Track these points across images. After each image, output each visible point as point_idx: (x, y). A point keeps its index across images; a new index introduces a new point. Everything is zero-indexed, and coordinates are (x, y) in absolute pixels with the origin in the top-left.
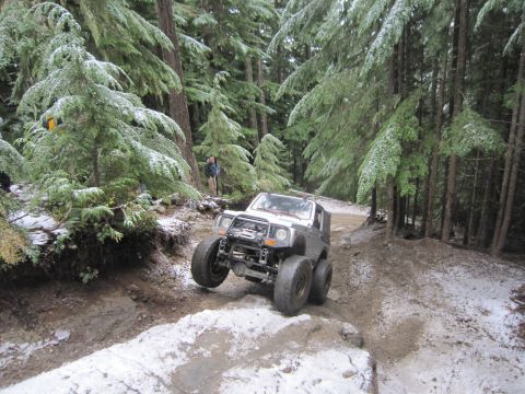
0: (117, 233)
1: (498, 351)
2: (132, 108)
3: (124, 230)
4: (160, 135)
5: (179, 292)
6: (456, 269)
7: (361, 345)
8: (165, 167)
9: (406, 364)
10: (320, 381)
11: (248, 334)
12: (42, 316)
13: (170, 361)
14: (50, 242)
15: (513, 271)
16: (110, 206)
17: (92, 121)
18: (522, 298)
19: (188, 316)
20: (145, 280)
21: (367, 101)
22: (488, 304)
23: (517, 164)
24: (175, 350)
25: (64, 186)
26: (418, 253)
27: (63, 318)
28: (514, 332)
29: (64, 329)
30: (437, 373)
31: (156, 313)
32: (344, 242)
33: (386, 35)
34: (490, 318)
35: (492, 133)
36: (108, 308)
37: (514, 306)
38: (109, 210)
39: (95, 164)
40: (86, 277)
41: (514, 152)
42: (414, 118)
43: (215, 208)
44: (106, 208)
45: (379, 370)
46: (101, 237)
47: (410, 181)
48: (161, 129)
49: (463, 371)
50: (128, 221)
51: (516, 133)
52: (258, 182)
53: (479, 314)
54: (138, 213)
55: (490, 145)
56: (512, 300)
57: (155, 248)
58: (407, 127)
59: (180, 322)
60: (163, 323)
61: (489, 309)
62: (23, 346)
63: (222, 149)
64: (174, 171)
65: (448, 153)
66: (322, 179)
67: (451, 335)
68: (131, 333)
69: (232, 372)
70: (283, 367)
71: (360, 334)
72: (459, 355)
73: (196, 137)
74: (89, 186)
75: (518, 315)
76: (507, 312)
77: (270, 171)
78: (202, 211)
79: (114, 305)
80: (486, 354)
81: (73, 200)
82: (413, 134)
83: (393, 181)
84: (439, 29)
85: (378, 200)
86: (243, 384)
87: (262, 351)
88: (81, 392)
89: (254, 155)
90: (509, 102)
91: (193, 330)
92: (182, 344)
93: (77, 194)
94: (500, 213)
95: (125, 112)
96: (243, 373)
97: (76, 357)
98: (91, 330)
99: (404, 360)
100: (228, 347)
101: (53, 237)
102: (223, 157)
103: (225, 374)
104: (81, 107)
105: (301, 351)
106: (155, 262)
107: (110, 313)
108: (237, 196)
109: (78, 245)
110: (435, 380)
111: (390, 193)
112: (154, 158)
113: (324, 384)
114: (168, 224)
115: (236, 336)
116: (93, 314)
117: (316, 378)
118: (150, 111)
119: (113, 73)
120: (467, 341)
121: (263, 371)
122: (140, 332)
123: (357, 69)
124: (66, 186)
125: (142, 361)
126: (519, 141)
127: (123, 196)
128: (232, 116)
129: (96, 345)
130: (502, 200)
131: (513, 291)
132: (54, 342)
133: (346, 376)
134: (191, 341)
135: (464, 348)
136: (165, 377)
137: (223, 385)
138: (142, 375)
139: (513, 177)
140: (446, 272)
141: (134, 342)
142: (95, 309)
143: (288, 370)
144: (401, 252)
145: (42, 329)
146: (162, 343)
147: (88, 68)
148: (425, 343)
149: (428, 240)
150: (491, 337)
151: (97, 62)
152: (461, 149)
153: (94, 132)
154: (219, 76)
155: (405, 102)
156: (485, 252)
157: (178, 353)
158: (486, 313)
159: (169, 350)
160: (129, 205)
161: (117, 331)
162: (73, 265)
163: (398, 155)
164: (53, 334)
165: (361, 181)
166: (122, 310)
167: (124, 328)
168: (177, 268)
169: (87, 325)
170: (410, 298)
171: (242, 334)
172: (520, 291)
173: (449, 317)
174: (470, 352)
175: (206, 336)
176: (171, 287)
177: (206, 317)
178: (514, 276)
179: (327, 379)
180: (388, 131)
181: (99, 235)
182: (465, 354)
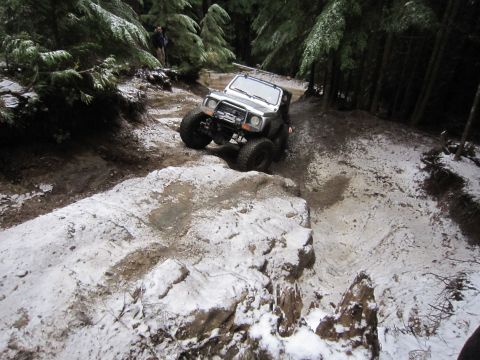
0: (87, 96)
1: (406, 200)
5: (143, 152)
6: (380, 136)
7: (298, 194)
8: (126, 32)
9: (333, 210)
10: (269, 219)
11: (207, 186)
12: (24, 172)
13: (145, 206)
14: (21, 106)
15: (425, 139)
16: (77, 70)
18: (431, 159)
19: (155, 172)
20: (111, 142)
22: (402, 165)
23: (445, 44)
24: (148, 197)
25: (30, 47)
26: (349, 123)
27: (45, 174)
28: (420, 185)
29: (47, 183)
30: (356, 216)
31: (125, 170)
34: (403, 175)
35: (430, 12)
36: (83, 165)
37: (423, 166)
38: (77, 73)
40: (60, 138)
41: (445, 31)
43: (165, 78)
44: (73, 71)
45: (312, 215)
46: (70, 100)
49: (377, 214)
50: (98, 84)
51: (450, 13)
52: (205, 54)
53: (394, 173)
54: (106, 77)
55: (426, 24)
56: (422, 160)
57: (117, 114)
59: (148, 176)
60: (132, 178)
61: (403, 168)
62: (14, 197)
63: (169, 19)
64: (135, 37)
65: (388, 29)
66: (270, 51)
67: (370, 188)
68: (106, 185)
69: (199, 213)
70: (240, 209)
71: (299, 187)
72: (376, 203)
75: (424, 173)
76: (416, 171)
77: (216, 43)
78: (152, 82)
79: (87, 162)
80: (397, 202)
81: (39, 61)
82: (357, 8)
85: (316, 75)
86: (208, 221)
87: (221, 198)
88: (77, 227)
89: (202, 26)
91: (161, 183)
92: (154, 193)
93: (44, 58)
94: (423, 89)
96: (209, 213)
97: (62, 205)
98: (70, 184)
99: (332, 208)
100: (191, 196)
101: (23, 101)
102: (169, 27)
103: (193, 214)
105: (252, 198)
106: (119, 127)
107: (85, 170)
108: (186, 68)
109: (49, 108)
110: (355, 221)
111: (329, 67)
112: (116, 23)
113: (273, 221)
114: (128, 90)
115: (198, 187)
116: (70, 170)
117: (266, 216)
120: (384, 193)
121: (224, 212)
122: (114, 185)
124: (33, 48)
125: (122, 206)
126: (451, 22)
127: (85, 61)
129: (77, 196)
130: (426, 77)
131: (424, 154)
132: (39, 194)
133: (289, 216)
134: (160, 191)
135: (379, 198)
136: (143, 218)
137: (193, 222)
138: (124, 216)
139: (440, 55)
140: (370, 139)
141: (111, 192)
142: (71, 166)
143: (244, 211)
144: (334, 122)
145: (26, 184)
146: (136, 192)
148: (349, 194)
149: (358, 111)
150: (401, 190)
152: (399, 26)
156: (404, 123)
157: (151, 200)
158: (400, 171)
159: (143, 198)
160: (96, 69)
161: (94, 185)
163: (342, 29)
164: (38, 188)
165: (306, 54)
166: (96, 168)
167: (99, 183)
168: (138, 132)
169: (66, 180)
170: (340, 159)
171: (202, 186)
172: (429, 154)
173: (370, 175)
174: (383, 201)
175: (172, 187)
176: (135, 149)
177: (170, 172)
178: (426, 143)
179: (274, 218)
180: (335, 5)
181: (67, 98)
182: (380, 202)
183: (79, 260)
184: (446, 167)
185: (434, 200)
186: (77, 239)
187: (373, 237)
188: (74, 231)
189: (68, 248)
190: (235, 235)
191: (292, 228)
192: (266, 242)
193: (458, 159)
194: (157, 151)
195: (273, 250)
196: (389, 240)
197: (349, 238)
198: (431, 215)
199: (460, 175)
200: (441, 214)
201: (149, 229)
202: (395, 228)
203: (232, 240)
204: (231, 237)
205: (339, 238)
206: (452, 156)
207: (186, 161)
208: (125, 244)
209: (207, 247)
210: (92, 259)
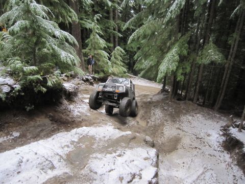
0: (44, 89)
1: (212, 152)
2: (53, 29)
3: (47, 87)
4: (66, 43)
5: (72, 118)
6: (198, 115)
7: (153, 146)
8: (68, 59)
9: (172, 156)
10: (133, 161)
11: (103, 139)
12: (6, 125)
13: (66, 149)
14: (11, 91)
15: (223, 118)
16: (41, 76)
17: (34, 34)
18: (225, 130)
19: (76, 129)
20: (56, 111)
21: (166, 35)
22: (210, 132)
23: (230, 70)
24: (69, 144)
25: (18, 64)
26: (182, 107)
27: (17, 126)
28: (220, 144)
29: (17, 132)
30: (185, 160)
31: (61, 127)
32: (149, 100)
33: (177, 4)
34: (211, 138)
35: (221, 55)
36: (38, 123)
37: (221, 133)
38: (40, 78)
39: (34, 55)
40: (28, 109)
41: (229, 64)
42: (186, 45)
43: (91, 80)
44: (39, 76)
45: (160, 158)
47: (182, 74)
48: (67, 40)
49: (197, 161)
50: (49, 84)
51: (231, 56)
52: (112, 69)
53: (206, 136)
54: (54, 80)
55: (219, 61)
56: (221, 130)
57: (62, 97)
58: (183, 49)
59: (71, 132)
60: (63, 132)
61: (210, 134)
63: (96, 52)
64: (72, 61)
65: (200, 62)
66: (142, 70)
67: (193, 144)
68: (48, 135)
69: (94, 155)
70: (117, 154)
71: (153, 141)
72: (195, 153)
73: (84, 46)
74: (31, 66)
75: (222, 137)
76: (218, 136)
77: (118, 64)
78: (85, 81)
79: (41, 122)
80: (207, 153)
81: (23, 71)
82: (185, 52)
83: (174, 73)
84: (202, 4)
85: (167, 81)
86: (98, 160)
87: (109, 147)
88: (24, 160)
89: (111, 56)
90: (230, 42)
91: (77, 136)
92: (72, 141)
93: (25, 69)
94: (220, 92)
95: (50, 31)
96: (99, 156)
97: (22, 145)
98: (29, 133)
99: (172, 154)
100: (93, 144)
101: (13, 88)
102: (96, 56)
103: (91, 156)
104: (28, 26)
105: (126, 147)
106: (61, 103)
107: (39, 126)
108: (102, 75)
109: (25, 93)
110: (184, 163)
111: (172, 79)
112: (63, 55)
113: (135, 163)
114: (68, 86)
115: (97, 139)
116: (31, 125)
117: (132, 159)
118: (63, 31)
119: (45, 11)
120: (200, 147)
121: (108, 155)
122: (53, 135)
123: (162, 19)
124: (20, 65)
125: (53, 148)
126: (232, 60)
127: (47, 72)
128: (101, 36)
129: (32, 140)
130: (222, 86)
131: (222, 127)
132: (13, 138)
133: (145, 159)
134: (76, 140)
135: (198, 150)
136: (64, 156)
137: (90, 161)
138: (53, 154)
139: (228, 76)
140: (193, 116)
141: (50, 139)
142: (32, 123)
143: (120, 156)
144: (174, 106)
145: (6, 131)
146: (63, 140)
147: (32, 7)
148: (181, 147)
149: (187, 101)
150: (210, 146)
151: (37, 5)
152: (206, 61)
153: (34, 40)
154: (97, 16)
155: (183, 37)
156: (212, 108)
157: (70, 145)
158: (209, 135)
159: (65, 144)
160: (50, 76)
161: (42, 134)
162: (22, 102)
163: (177, 61)
164: (12, 134)
165: (159, 72)
166: (45, 125)
167: (45, 133)
168: (71, 107)
169: (28, 130)
170: (176, 127)
171: (100, 139)
172: (224, 127)
173: (193, 136)
174: (200, 152)
175: (83, 139)
176: (68, 115)
177: (84, 130)
178: (223, 120)
179: (136, 160)
180: (174, 50)
181: (35, 89)
182: (198, 153)
183: (19, 181)
184: (233, 136)
185: (228, 153)
186: (23, 167)
187: (193, 174)
188: (22, 162)
189: (16, 172)
190: (112, 170)
191: (146, 167)
192: (130, 175)
193: (240, 131)
194: (80, 117)
195: (134, 180)
196: (202, 177)
197: (179, 174)
198: (227, 163)
199: (241, 141)
200: (232, 162)
201: (64, 163)
202: (206, 170)
203: (110, 173)
204: (110, 171)
205: (174, 173)
206: (237, 129)
207: (94, 123)
208: (49, 171)
209: (95, 176)
210: (27, 180)
